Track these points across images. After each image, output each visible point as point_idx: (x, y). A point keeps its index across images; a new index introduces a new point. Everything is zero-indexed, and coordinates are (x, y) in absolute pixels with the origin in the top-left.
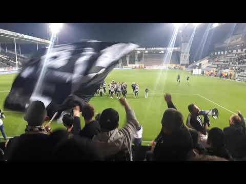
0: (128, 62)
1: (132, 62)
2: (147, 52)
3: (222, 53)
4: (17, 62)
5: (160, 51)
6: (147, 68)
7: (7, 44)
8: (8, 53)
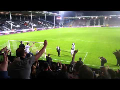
0: (99, 24)
2: (111, 17)
4: (46, 25)
7: (40, 17)
8: (43, 21)
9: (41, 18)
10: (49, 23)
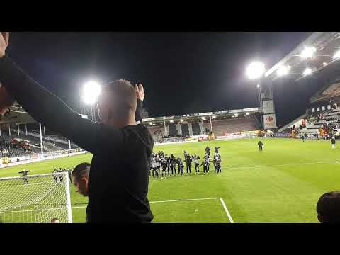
0: (191, 133)
1: (197, 132)
2: (214, 117)
3: (323, 108)
4: (42, 147)
5: (233, 114)
6: (219, 138)
8: (29, 136)
9: (24, 130)
10: (51, 142)
